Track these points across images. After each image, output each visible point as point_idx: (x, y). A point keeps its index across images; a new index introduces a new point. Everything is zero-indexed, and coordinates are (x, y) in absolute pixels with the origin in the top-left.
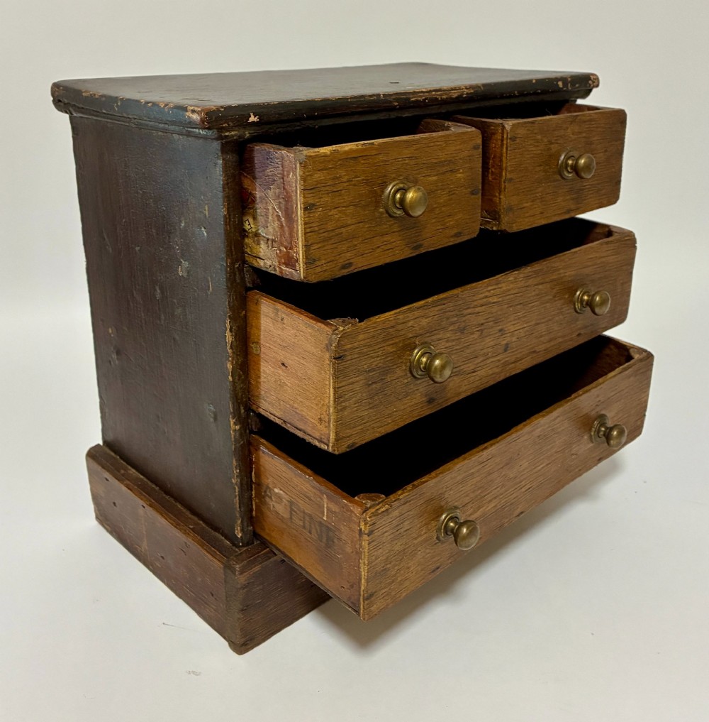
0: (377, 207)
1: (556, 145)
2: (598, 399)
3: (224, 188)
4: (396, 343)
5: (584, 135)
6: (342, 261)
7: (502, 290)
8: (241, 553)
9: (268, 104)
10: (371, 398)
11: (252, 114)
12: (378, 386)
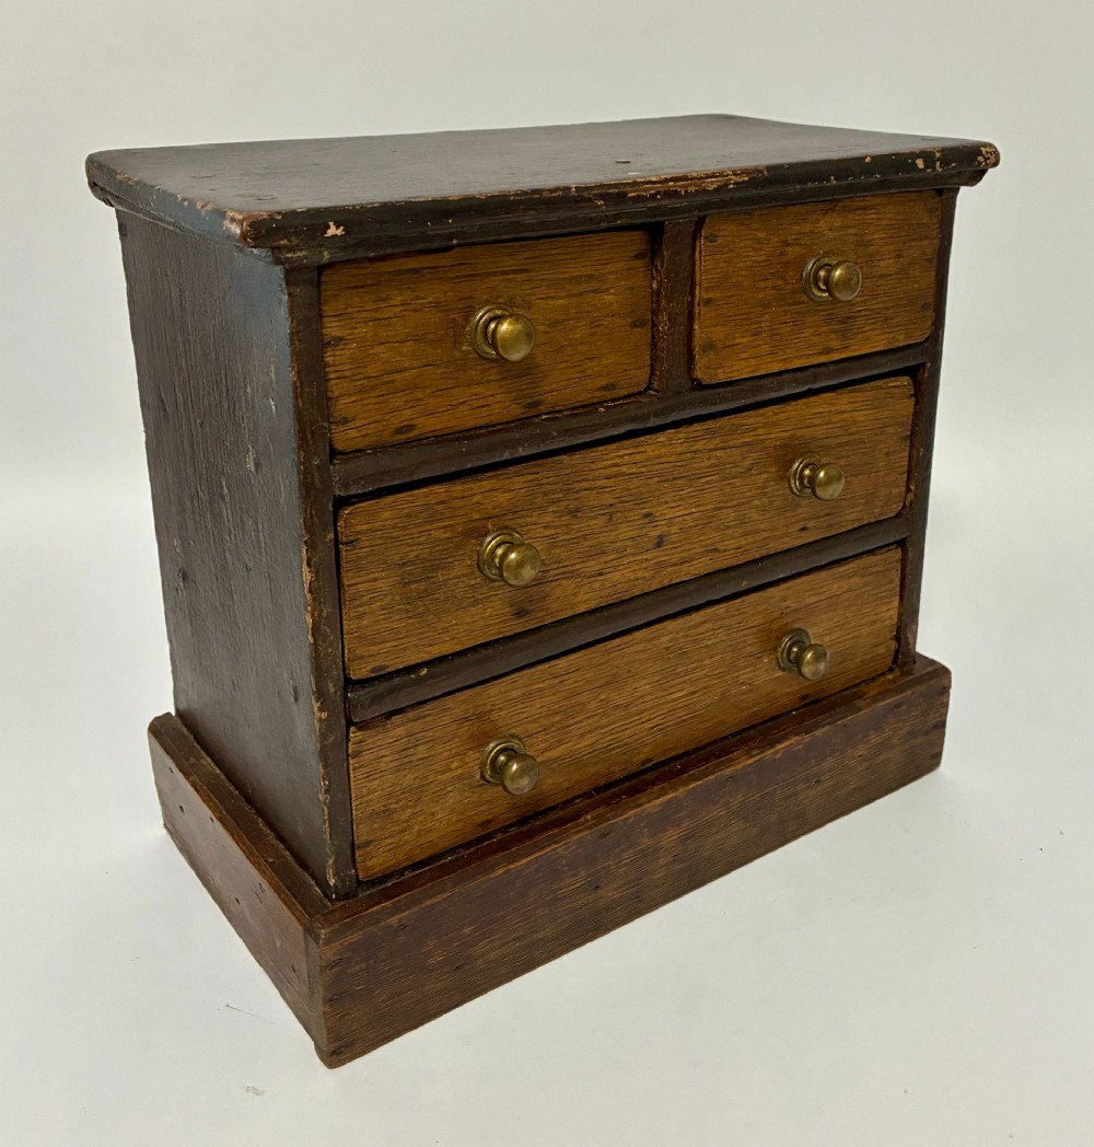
0: (457, 343)
1: (797, 247)
2: (783, 605)
3: (292, 340)
4: (452, 526)
5: (853, 231)
6: (395, 423)
7: (645, 456)
8: (333, 911)
9: (362, 207)
10: (409, 603)
11: (331, 224)
12: (422, 586)
